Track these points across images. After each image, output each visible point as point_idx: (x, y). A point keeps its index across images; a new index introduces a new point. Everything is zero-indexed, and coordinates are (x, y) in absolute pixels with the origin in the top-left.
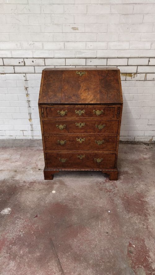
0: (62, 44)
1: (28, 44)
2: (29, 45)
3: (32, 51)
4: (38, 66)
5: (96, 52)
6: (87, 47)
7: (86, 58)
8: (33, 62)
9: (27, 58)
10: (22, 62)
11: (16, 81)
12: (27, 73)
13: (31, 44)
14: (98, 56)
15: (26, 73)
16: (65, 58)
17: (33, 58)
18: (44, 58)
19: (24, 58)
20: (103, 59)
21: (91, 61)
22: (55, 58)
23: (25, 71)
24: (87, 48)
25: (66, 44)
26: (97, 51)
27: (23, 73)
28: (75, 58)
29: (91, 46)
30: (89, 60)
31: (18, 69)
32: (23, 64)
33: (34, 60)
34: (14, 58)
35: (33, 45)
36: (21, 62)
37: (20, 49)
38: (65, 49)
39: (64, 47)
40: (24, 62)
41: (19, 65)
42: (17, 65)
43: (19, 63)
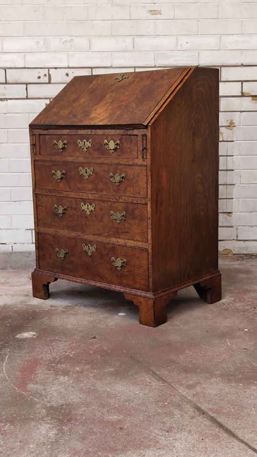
0: (129, 40)
1: (60, 42)
2: (63, 43)
3: (68, 55)
5: (197, 54)
6: (179, 45)
8: (67, 75)
9: (56, 68)
10: (45, 75)
11: (28, 116)
13: (65, 41)
15: (50, 99)
16: (135, 67)
17: (69, 68)
18: (92, 68)
19: (49, 69)
22: (113, 68)
23: (49, 95)
24: (179, 48)
25: (137, 39)
26: (199, 53)
27: (46, 98)
28: (154, 67)
29: (187, 43)
31: (34, 91)
32: (46, 80)
33: (70, 71)
34: (28, 68)
35: (70, 44)
36: (42, 76)
37: (44, 50)
38: (136, 50)
39: (132, 46)
40: (50, 75)
41: (39, 81)
42: (35, 82)
43: (39, 77)
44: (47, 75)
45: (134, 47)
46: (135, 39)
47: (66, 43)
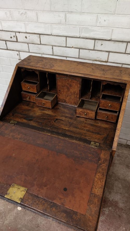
0: (62, 15)
1: (19, 13)
2: (21, 15)
3: (25, 24)
4: (33, 44)
5: (111, 31)
6: (99, 22)
7: (95, 39)
8: (26, 37)
9: (19, 32)
10: (14, 36)
11: (10, 59)
12: (21, 51)
13: (22, 13)
14: (114, 38)
15: (19, 51)
16: (66, 37)
17: (26, 33)
18: (40, 34)
19: (15, 32)
20: (120, 43)
21: (102, 44)
22: (53, 35)
23: (18, 49)
24: (98, 24)
25: (68, 15)
26: (113, 30)
27: (17, 51)
28: (79, 38)
29: (105, 21)
30: (100, 42)
31: (10, 45)
32: (15, 39)
33: (27, 35)
34: (4, 31)
35: (25, 15)
36: (13, 37)
37: (10, 19)
38: (67, 24)
39: (65, 20)
40: (16, 37)
41: (11, 40)
42: (9, 40)
43: (11, 37)
44: (15, 36)
45: (66, 21)
46: (67, 15)
47: (23, 14)
